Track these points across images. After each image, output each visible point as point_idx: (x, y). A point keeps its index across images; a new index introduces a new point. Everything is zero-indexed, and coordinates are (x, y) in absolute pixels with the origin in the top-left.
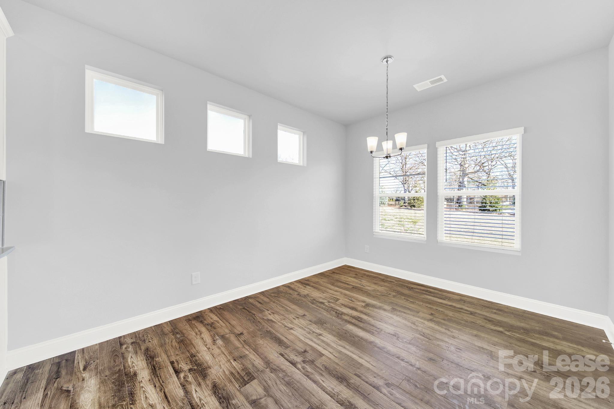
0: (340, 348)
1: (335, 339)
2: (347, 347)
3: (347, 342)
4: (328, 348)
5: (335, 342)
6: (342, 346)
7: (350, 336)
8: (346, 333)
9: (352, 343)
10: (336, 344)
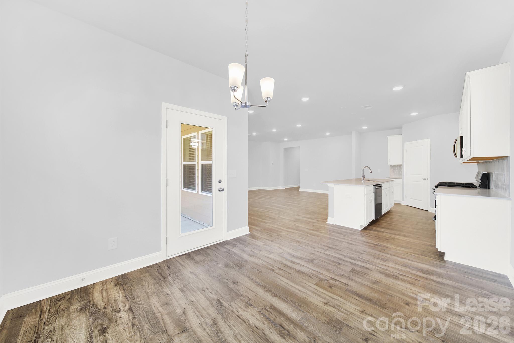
0: (303, 290)
1: (310, 299)
2: (297, 291)
3: (297, 296)
4: (313, 290)
5: (308, 296)
6: (302, 292)
7: (295, 303)
8: (300, 306)
9: (293, 295)
10: (308, 294)
